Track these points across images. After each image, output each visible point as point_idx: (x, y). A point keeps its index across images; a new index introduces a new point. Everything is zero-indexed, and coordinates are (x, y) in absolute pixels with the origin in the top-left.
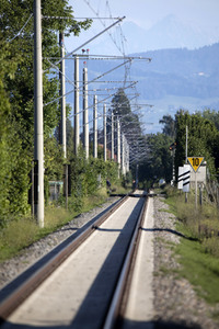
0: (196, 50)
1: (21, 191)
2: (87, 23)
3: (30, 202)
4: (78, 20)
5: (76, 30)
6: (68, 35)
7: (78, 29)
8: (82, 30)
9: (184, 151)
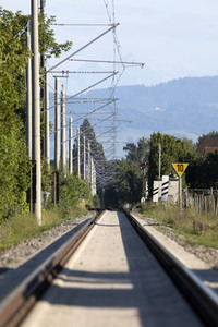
0: (153, 87)
1: (22, 189)
2: (66, 46)
3: (28, 201)
4: (59, 43)
5: (57, 52)
6: (49, 57)
7: (59, 51)
8: (63, 52)
9: (157, 167)
